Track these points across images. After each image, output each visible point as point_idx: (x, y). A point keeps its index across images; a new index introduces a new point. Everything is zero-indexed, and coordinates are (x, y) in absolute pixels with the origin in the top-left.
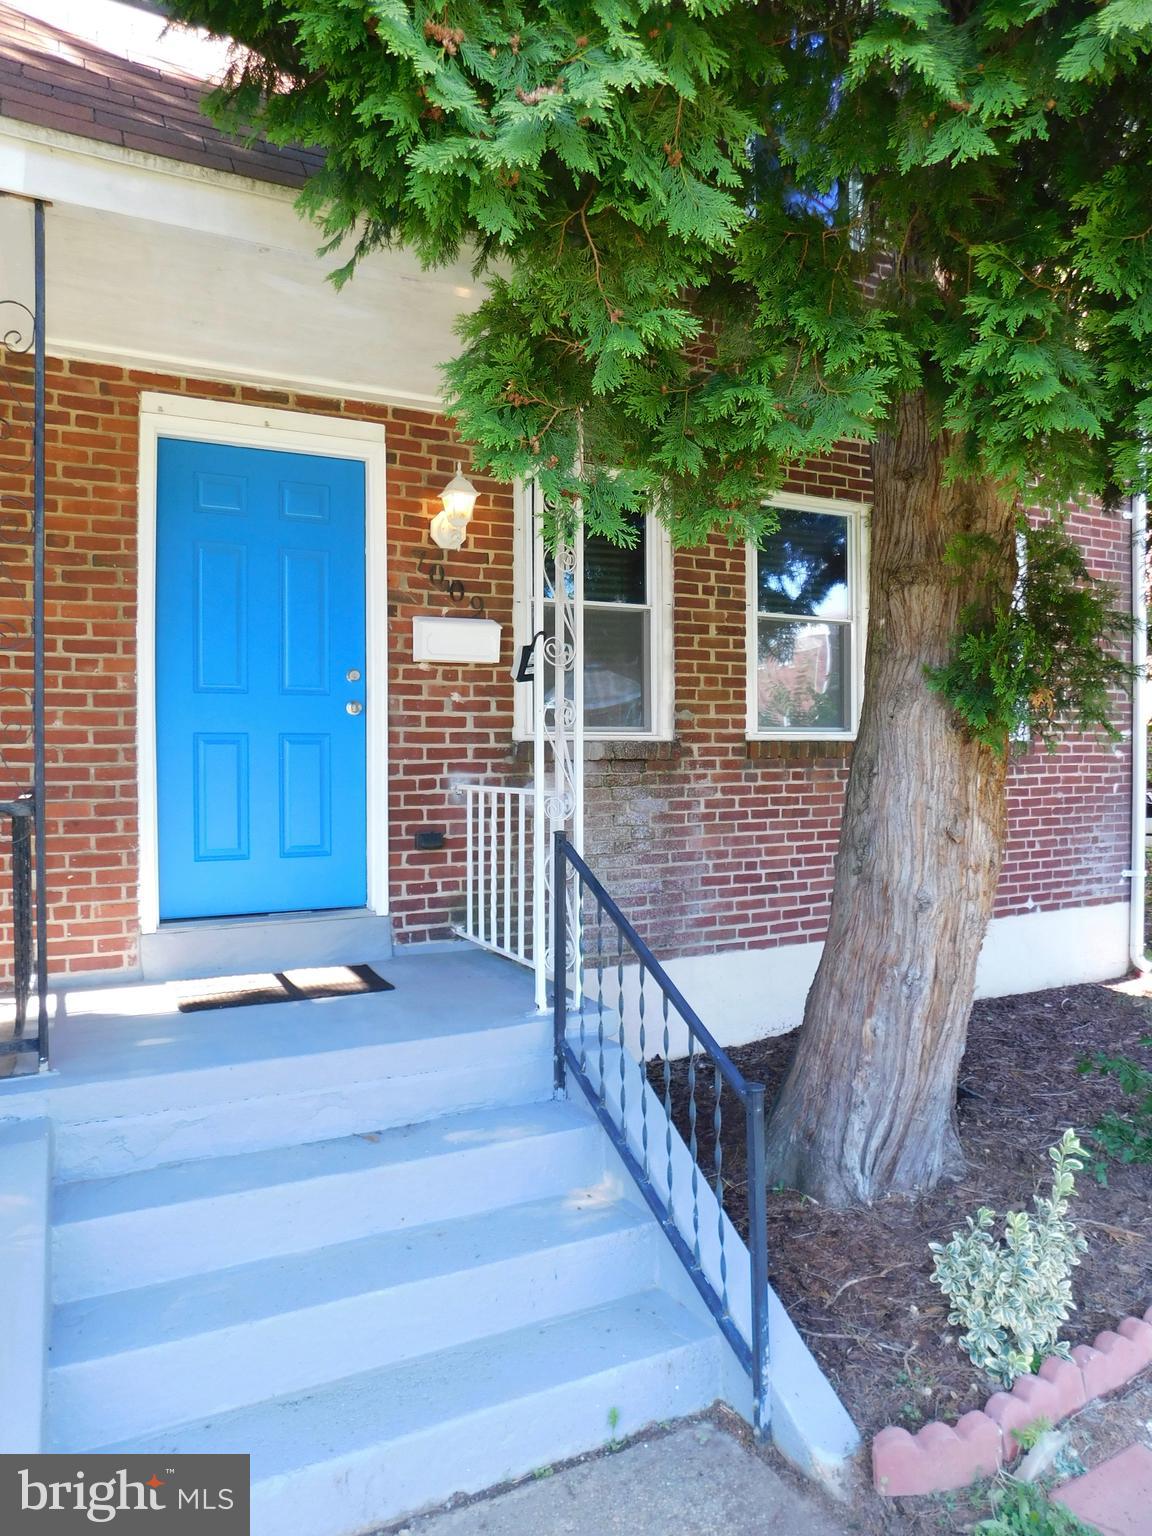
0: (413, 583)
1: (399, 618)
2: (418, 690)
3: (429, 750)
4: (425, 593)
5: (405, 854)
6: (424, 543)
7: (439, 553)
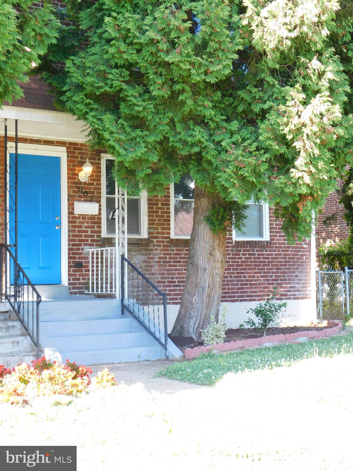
0: (74, 192)
1: (70, 202)
2: (75, 222)
3: (78, 239)
4: (77, 194)
5: (72, 269)
6: (77, 180)
7: (80, 183)
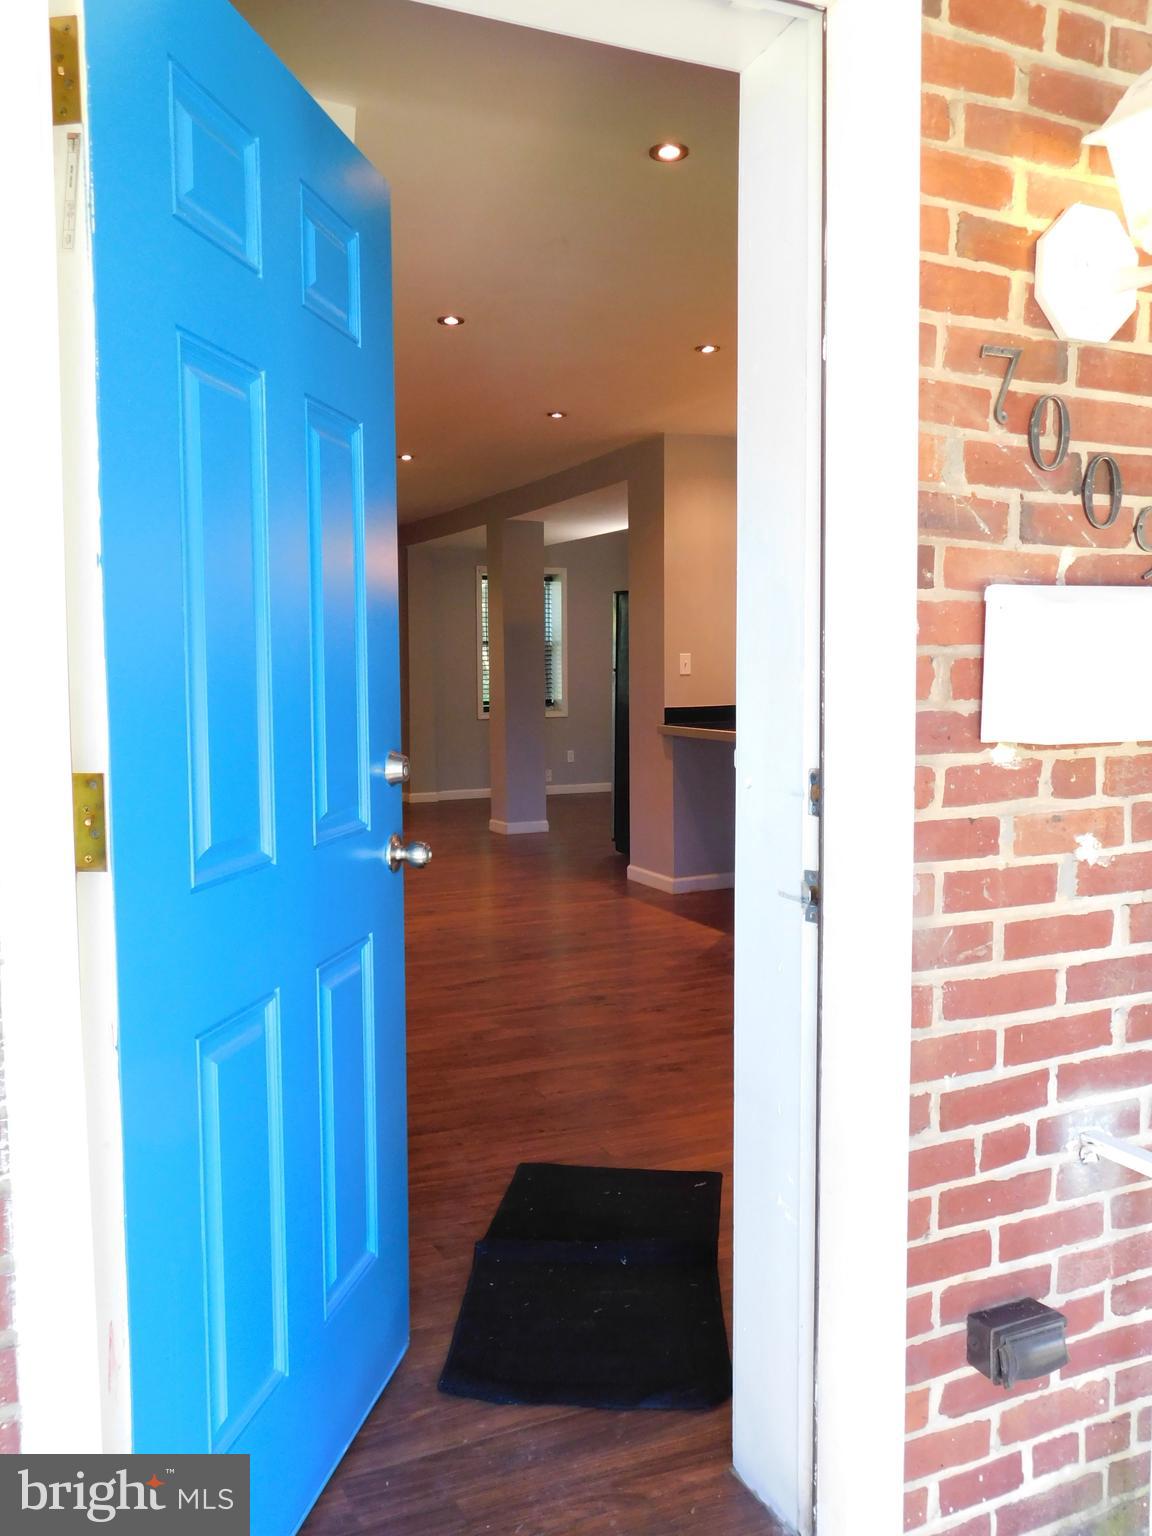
0: (984, 465)
1: (940, 594)
2: (982, 837)
3: (1012, 1033)
4: (1011, 496)
5: (937, 1386)
6: (1014, 324)
7: (1051, 360)
